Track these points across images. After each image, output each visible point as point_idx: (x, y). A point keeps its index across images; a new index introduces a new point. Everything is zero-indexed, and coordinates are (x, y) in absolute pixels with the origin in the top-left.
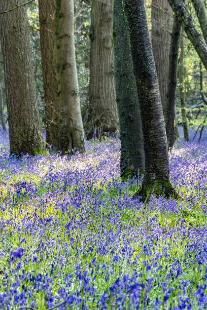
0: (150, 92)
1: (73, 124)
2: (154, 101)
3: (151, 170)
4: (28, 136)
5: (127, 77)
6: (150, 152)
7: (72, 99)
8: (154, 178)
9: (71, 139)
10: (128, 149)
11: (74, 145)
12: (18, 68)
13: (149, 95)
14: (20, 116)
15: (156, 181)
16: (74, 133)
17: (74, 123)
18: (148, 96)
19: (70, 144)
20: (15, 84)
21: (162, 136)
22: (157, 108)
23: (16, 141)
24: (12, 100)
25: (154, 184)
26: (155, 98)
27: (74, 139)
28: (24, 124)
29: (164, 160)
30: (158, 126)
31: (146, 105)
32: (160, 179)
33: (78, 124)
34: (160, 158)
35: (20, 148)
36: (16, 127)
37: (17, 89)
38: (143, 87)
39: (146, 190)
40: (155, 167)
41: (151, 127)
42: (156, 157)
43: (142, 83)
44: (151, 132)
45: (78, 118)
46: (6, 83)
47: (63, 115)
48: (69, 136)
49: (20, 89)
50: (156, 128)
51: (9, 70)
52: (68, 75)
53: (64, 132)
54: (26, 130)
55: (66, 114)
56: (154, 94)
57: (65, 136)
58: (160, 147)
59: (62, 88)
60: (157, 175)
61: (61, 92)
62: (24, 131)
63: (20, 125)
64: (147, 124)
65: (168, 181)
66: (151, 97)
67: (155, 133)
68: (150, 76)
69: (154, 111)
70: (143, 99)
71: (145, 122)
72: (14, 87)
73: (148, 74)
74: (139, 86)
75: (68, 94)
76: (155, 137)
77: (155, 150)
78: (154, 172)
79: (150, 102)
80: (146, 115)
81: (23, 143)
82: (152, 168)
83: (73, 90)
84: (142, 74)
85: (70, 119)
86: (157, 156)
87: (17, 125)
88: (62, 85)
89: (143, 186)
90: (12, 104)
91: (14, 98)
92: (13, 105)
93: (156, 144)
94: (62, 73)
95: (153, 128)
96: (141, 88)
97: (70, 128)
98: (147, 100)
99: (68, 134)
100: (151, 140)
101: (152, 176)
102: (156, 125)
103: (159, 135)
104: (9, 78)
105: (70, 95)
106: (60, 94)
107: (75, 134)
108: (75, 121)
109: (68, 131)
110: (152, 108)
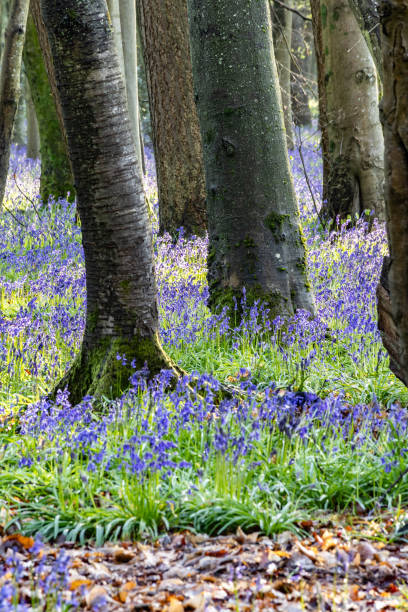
0: (89, 79)
1: (361, 153)
2: (101, 104)
3: (101, 307)
4: (198, 188)
5: (218, 35)
6: (97, 253)
7: (356, 90)
8: (110, 331)
9: (357, 188)
10: (223, 231)
11: (365, 203)
12: (172, 18)
13: (87, 86)
14: (180, 137)
15: (114, 340)
16: (364, 173)
17: (363, 149)
18: (84, 90)
19: (356, 202)
20: (165, 59)
21: (129, 207)
22: (112, 125)
23: (170, 199)
24: (160, 97)
25: (109, 347)
26: (103, 95)
27: (364, 188)
28: (190, 157)
29: (137, 278)
30: (116, 177)
31: (79, 118)
32: (124, 333)
33: (373, 152)
34: (127, 272)
35: (180, 217)
36: (171, 164)
37: (169, 70)
38: (67, 63)
39: (91, 366)
40: (113, 298)
41: (95, 182)
42: (113, 267)
43: (65, 51)
44: (97, 195)
45: (373, 137)
46: (144, 57)
47: (337, 131)
48: (352, 182)
49: (178, 69)
50: (109, 183)
51: (149, 24)
52: (346, 34)
53: (340, 173)
54: (195, 172)
55: (344, 129)
56: (101, 82)
57: (343, 183)
58: (125, 240)
59: (332, 66)
60: (117, 320)
61: (331, 73)
62: (190, 174)
63: (179, 159)
64: (85, 171)
65: (150, 338)
66: (92, 93)
67: (109, 198)
68: (87, 30)
69: (102, 133)
70: (70, 99)
71: (79, 165)
72: (162, 65)
73: (80, 25)
74: (58, 60)
75: (348, 79)
76: (108, 209)
77: (111, 246)
78: (109, 313)
79: (89, 107)
80: (81, 146)
81: (186, 204)
82: (106, 300)
83: (359, 68)
84: (62, 26)
85: (353, 139)
86: (115, 265)
87: (171, 159)
88: (332, 58)
89: (84, 354)
90: (160, 106)
91: (163, 92)
92: (161, 110)
93: (111, 231)
94: (333, 27)
95: (101, 185)
96: (63, 67)
97: (353, 161)
98: (83, 101)
99: (351, 176)
100: (97, 220)
101: (104, 323)
102: (111, 174)
103: (119, 206)
104: (151, 42)
105: (352, 81)
106: (330, 79)
107: (366, 177)
108: (366, 144)
109: (349, 169)
110: (95, 126)
